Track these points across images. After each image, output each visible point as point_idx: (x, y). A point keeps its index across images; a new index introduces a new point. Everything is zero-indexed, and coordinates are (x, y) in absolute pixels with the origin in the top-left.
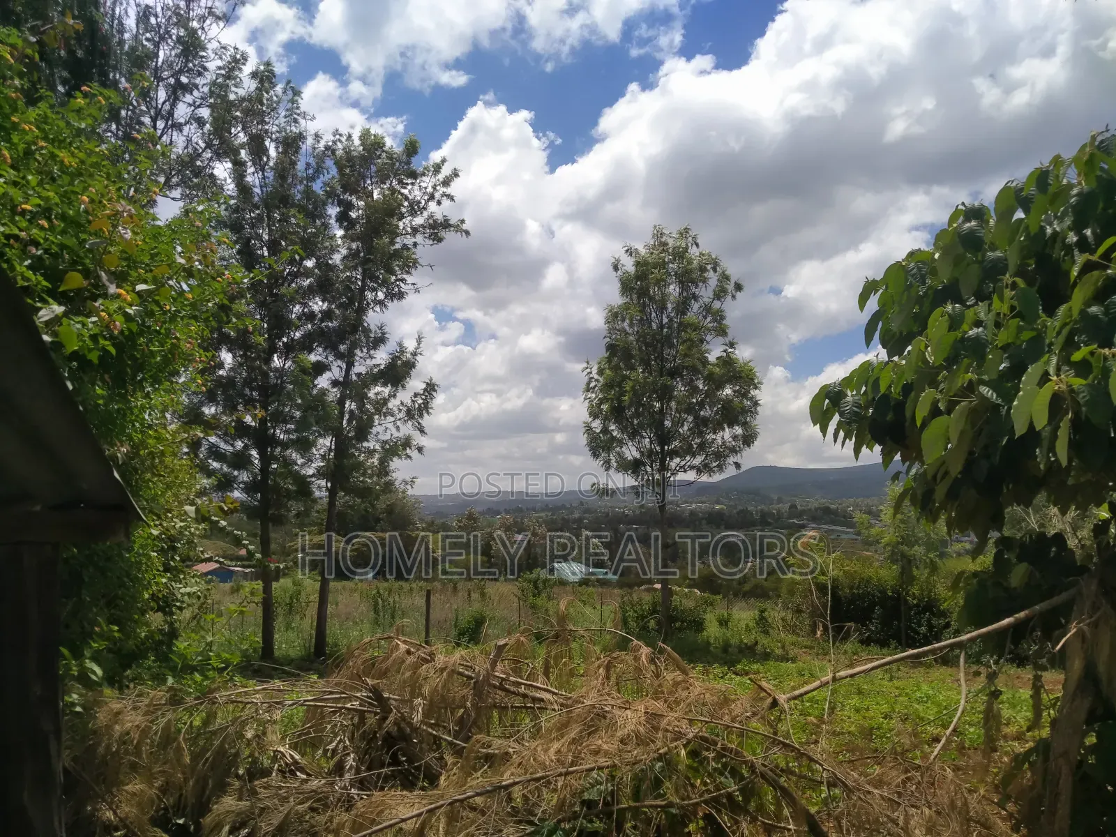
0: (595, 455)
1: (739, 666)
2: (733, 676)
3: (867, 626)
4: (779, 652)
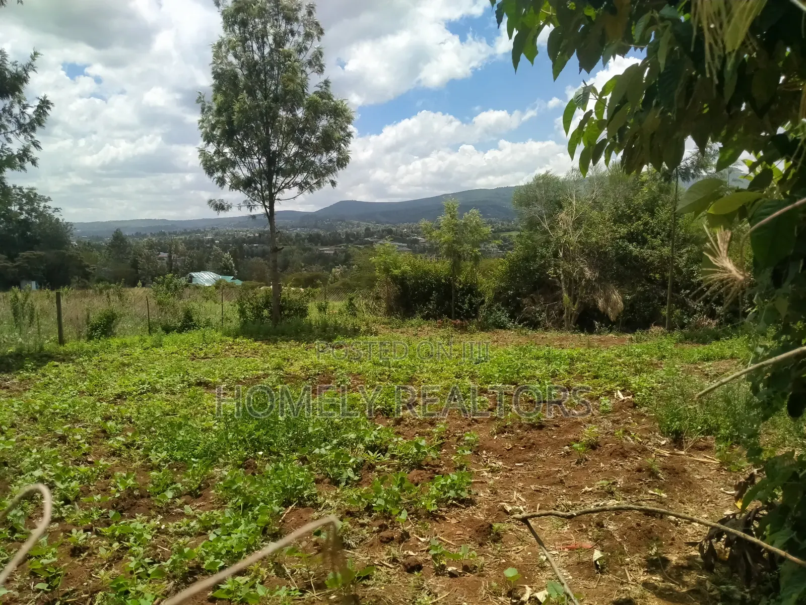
0: (210, 174)
1: (335, 341)
4: (364, 328)
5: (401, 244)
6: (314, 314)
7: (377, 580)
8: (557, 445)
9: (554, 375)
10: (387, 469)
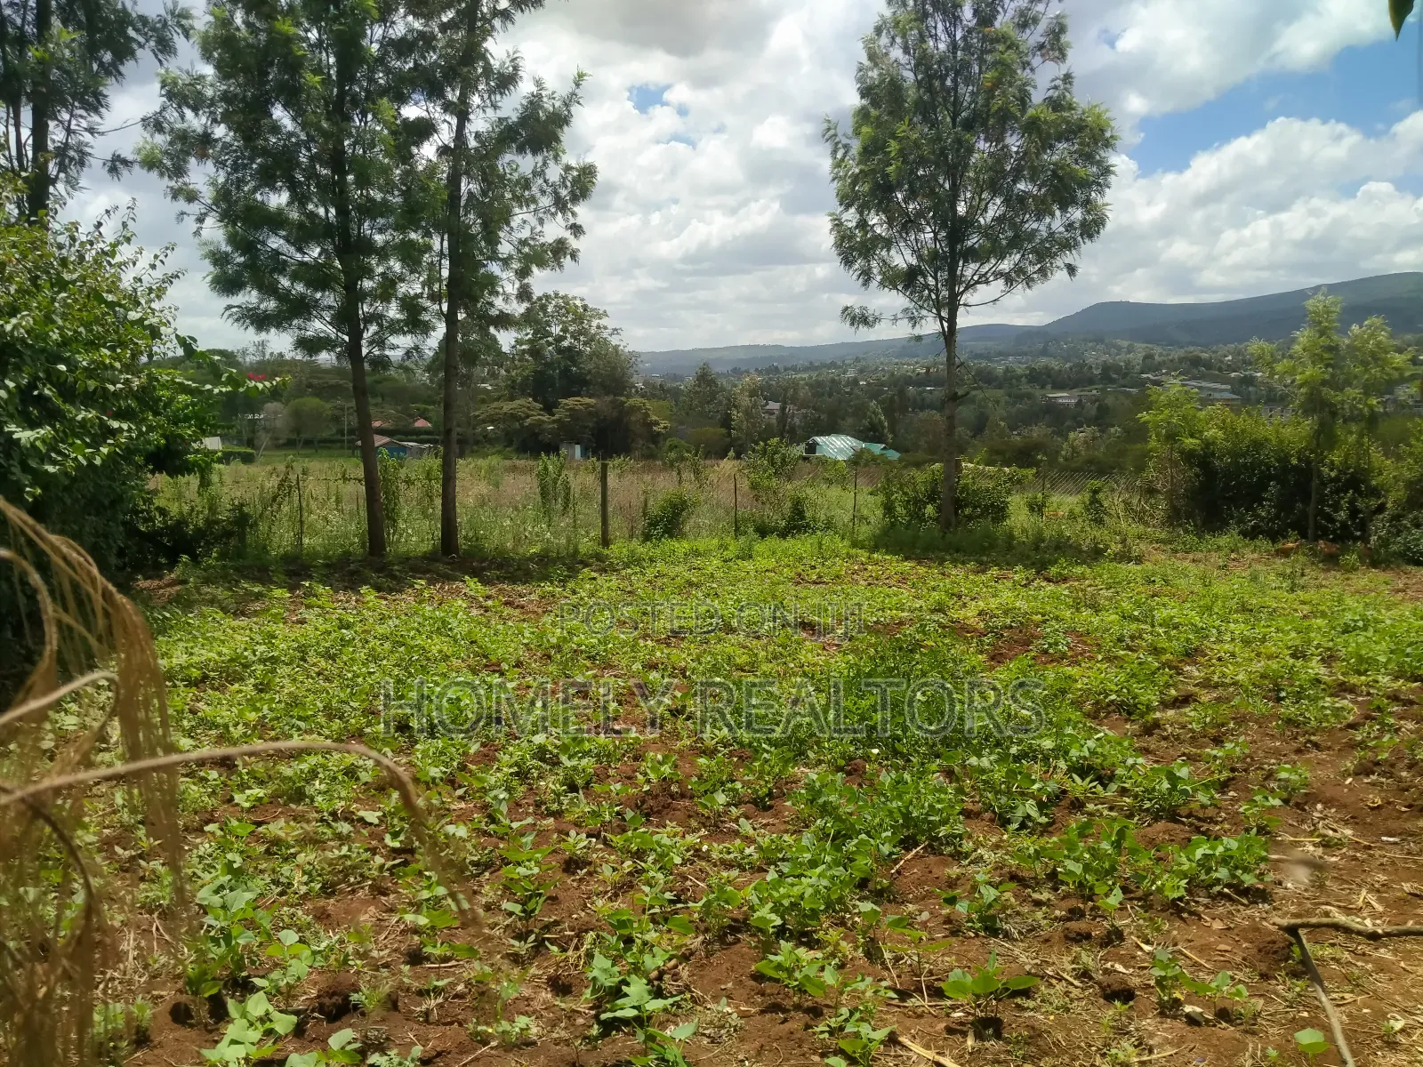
0: (848, 262)
1: (1054, 570)
2: (1044, 584)
3: (1254, 510)
4: (1116, 548)
5: (1218, 386)
6: (1019, 518)
7: (1043, 1001)
10: (1106, 812)
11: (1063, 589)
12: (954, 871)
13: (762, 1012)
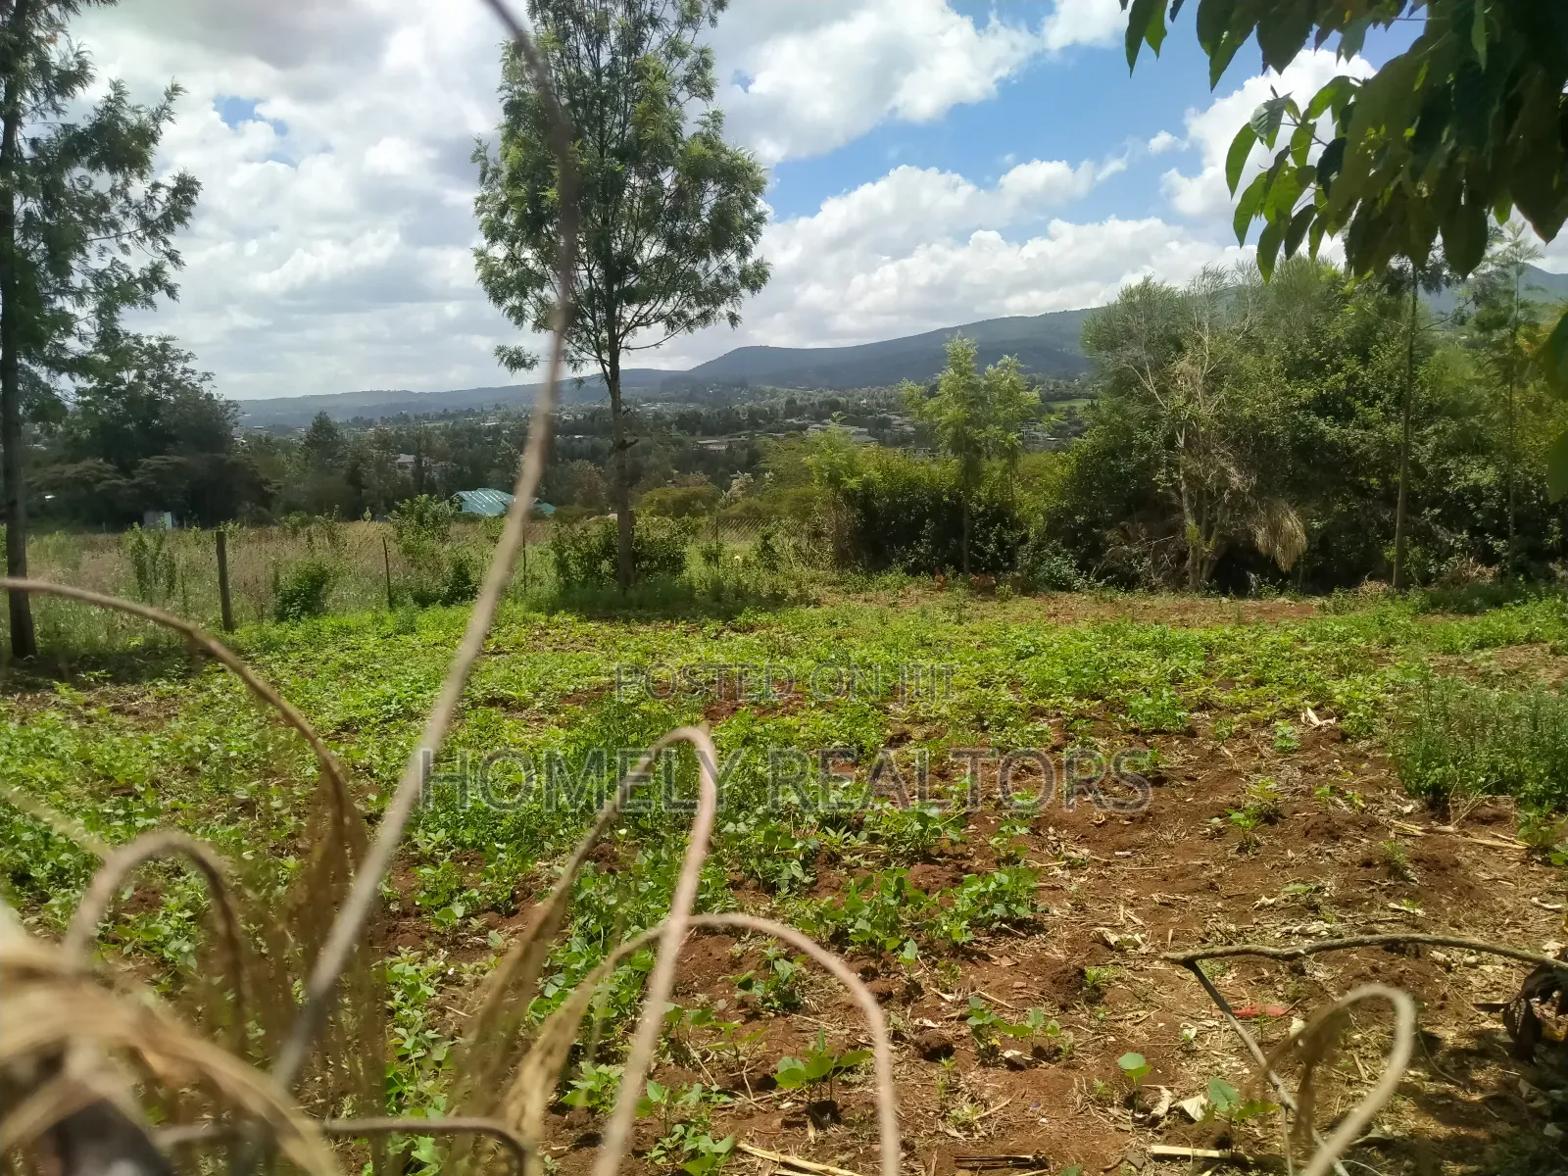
0: (498, 299)
1: (741, 619)
2: (733, 634)
3: (914, 548)
4: (793, 593)
5: (857, 429)
6: (696, 568)
7: (867, 1073)
8: (1196, 816)
9: (1176, 679)
10: (863, 863)
11: (752, 638)
12: (737, 949)
13: (576, 1148)
